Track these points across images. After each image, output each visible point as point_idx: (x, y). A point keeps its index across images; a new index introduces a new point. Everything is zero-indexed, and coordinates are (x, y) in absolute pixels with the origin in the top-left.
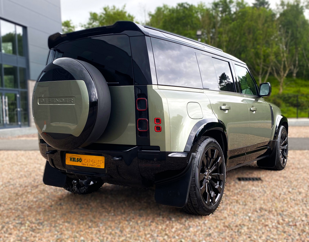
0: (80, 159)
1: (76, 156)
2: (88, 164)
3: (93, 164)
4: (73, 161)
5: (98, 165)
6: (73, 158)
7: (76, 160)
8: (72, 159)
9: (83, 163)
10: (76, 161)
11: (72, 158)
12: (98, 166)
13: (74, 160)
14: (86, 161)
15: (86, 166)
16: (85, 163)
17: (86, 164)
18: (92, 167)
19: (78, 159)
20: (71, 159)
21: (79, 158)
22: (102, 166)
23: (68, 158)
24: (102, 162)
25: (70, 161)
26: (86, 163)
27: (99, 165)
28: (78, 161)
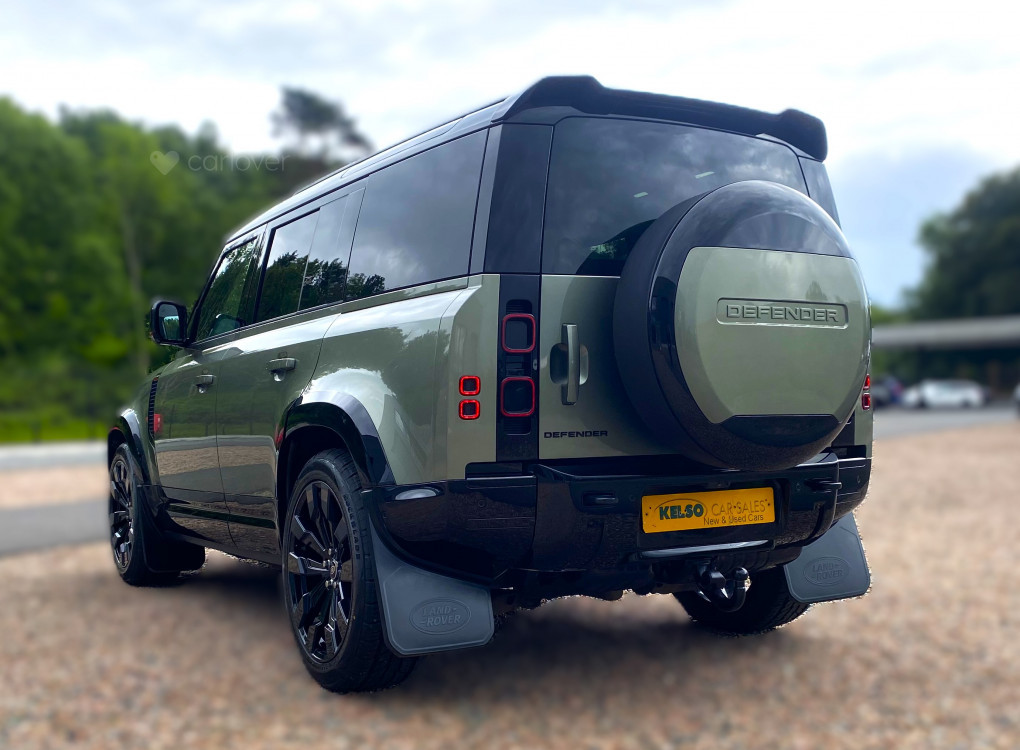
0: (698, 506)
1: (681, 500)
2: (727, 519)
3: (741, 515)
4: (673, 517)
5: (757, 514)
6: (673, 508)
7: (683, 512)
8: (669, 513)
9: (710, 516)
10: (683, 516)
11: (667, 508)
12: (756, 518)
13: (675, 513)
14: (717, 510)
15: (720, 525)
16: (715, 518)
17: (720, 518)
18: (739, 524)
19: (688, 507)
20: (663, 514)
21: (694, 504)
22: (768, 516)
23: (651, 512)
24: (765, 504)
25: (662, 518)
26: (717, 517)
27: (759, 513)
28: (689, 516)
